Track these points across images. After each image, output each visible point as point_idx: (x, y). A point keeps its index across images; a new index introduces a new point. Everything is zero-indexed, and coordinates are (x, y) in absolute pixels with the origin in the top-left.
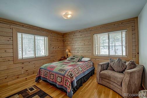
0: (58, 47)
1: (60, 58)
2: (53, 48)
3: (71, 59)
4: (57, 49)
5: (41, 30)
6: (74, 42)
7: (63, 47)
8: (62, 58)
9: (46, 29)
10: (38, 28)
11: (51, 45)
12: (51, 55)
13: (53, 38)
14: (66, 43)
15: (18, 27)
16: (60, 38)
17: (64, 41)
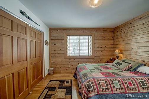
0: (105, 46)
1: (107, 60)
2: (98, 47)
3: (116, 63)
4: (102, 49)
5: (84, 30)
6: (129, 39)
7: (112, 46)
8: (110, 60)
9: (89, 28)
10: (82, 29)
11: (95, 44)
12: (95, 55)
13: (99, 35)
14: (117, 40)
15: (67, 32)
16: (107, 35)
17: (114, 38)
